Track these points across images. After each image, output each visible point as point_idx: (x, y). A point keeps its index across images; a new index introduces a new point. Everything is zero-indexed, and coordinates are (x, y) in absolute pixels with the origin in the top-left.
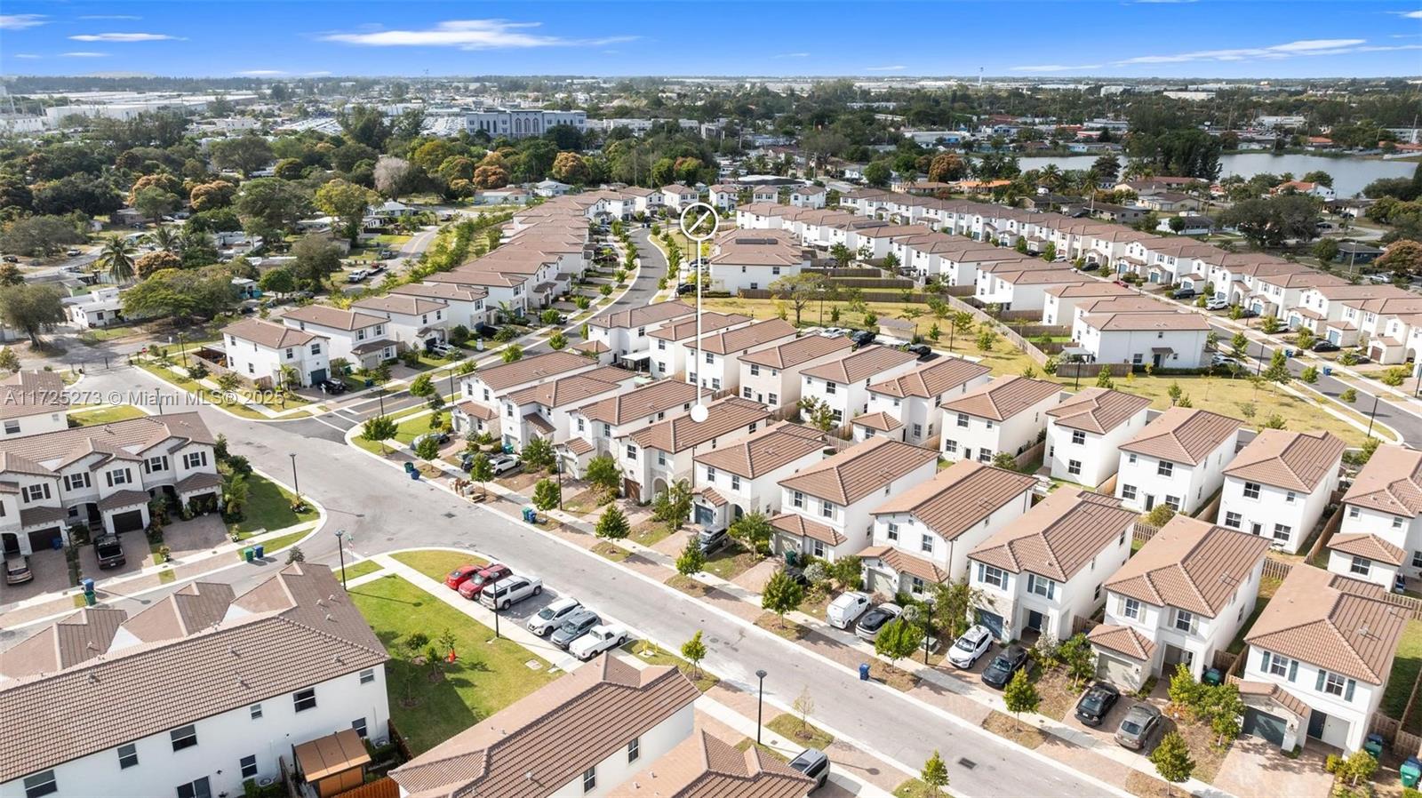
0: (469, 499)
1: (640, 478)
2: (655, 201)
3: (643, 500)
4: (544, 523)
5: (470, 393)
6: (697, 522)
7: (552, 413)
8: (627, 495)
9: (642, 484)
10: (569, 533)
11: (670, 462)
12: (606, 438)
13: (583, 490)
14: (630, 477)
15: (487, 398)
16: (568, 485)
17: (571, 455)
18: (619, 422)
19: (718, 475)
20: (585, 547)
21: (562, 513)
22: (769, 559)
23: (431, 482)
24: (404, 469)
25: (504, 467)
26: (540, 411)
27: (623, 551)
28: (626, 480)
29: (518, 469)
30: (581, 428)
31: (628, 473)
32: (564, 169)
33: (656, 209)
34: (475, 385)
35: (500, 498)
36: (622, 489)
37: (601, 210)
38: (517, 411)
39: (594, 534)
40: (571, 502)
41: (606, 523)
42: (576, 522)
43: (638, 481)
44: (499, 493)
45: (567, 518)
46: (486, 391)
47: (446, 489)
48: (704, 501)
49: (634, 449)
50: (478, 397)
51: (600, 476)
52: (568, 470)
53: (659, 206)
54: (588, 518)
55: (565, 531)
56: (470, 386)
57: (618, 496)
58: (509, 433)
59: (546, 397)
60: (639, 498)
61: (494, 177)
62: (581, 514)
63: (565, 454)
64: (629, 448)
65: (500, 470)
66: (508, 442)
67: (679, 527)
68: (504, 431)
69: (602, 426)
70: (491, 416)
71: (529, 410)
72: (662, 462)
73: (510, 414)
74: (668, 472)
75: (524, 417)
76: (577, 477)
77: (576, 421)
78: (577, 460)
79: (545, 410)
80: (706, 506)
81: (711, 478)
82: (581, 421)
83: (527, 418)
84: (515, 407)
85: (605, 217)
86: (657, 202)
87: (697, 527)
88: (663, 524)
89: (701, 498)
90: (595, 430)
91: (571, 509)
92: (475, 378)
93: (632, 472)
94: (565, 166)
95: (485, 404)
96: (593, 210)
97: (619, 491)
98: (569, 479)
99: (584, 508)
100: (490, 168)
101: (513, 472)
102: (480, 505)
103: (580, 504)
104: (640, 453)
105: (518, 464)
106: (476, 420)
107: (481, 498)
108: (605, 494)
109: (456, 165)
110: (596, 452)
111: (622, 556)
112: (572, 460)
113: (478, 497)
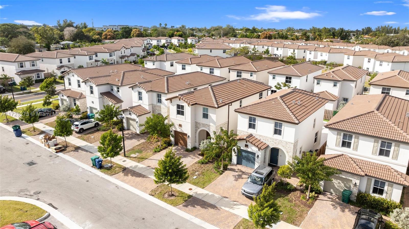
0: (52, 150)
1: (187, 129)
2: (169, 41)
3: (189, 147)
4: (109, 168)
5: (70, 84)
6: (239, 163)
7: (120, 90)
8: (176, 144)
9: (189, 134)
10: (130, 177)
11: (212, 115)
12: (159, 104)
13: (143, 141)
14: (179, 130)
15: (79, 86)
16: (131, 138)
17: (133, 116)
18: (168, 91)
19: (259, 123)
20: (145, 191)
21: (125, 159)
22: (321, 197)
23: (30, 139)
24: (12, 130)
25: (85, 127)
26: (112, 90)
27: (181, 194)
28: (176, 132)
29: (96, 128)
30: (140, 98)
31: (177, 127)
32: (135, 34)
33: (169, 44)
34: (72, 78)
35: (77, 149)
36: (172, 139)
37: (148, 42)
38: (95, 89)
39: (153, 178)
40: (133, 150)
41: (165, 169)
42: (136, 166)
43: (185, 132)
44: (78, 145)
45: (129, 163)
46: (79, 81)
47: (38, 143)
48: (246, 146)
49: (182, 107)
50: (74, 87)
51: (156, 129)
52: (131, 128)
53: (170, 43)
54: (147, 163)
55: (126, 175)
56: (69, 80)
57: (169, 144)
58: (92, 105)
59: (117, 81)
60: (186, 145)
61: (109, 36)
62: (140, 159)
63: (129, 116)
64: (179, 106)
65: (82, 129)
66: (92, 112)
67: (225, 168)
68: (89, 104)
69: (155, 95)
70: (82, 96)
71: (105, 89)
72: (206, 116)
73: (92, 92)
74: (211, 124)
75: (101, 94)
76: (138, 132)
77: (137, 94)
78: (137, 120)
79: (115, 89)
80: (249, 150)
81: (252, 126)
82: (140, 93)
83: (103, 94)
84: (94, 86)
85: (150, 45)
86: (169, 42)
87: (239, 167)
88: (211, 166)
89: (244, 143)
90: (150, 99)
91: (133, 155)
92: (72, 74)
93: (180, 125)
94: (135, 33)
95: (79, 90)
96: (146, 42)
97: (170, 141)
98: (132, 134)
99: (144, 154)
100: (108, 33)
101: (93, 130)
102: (60, 154)
103: (140, 151)
104: (188, 110)
105: (97, 125)
106: (72, 100)
107: (62, 149)
108: (159, 143)
109: (96, 33)
110: (151, 113)
111: (181, 200)
112: (134, 120)
113: (60, 148)
